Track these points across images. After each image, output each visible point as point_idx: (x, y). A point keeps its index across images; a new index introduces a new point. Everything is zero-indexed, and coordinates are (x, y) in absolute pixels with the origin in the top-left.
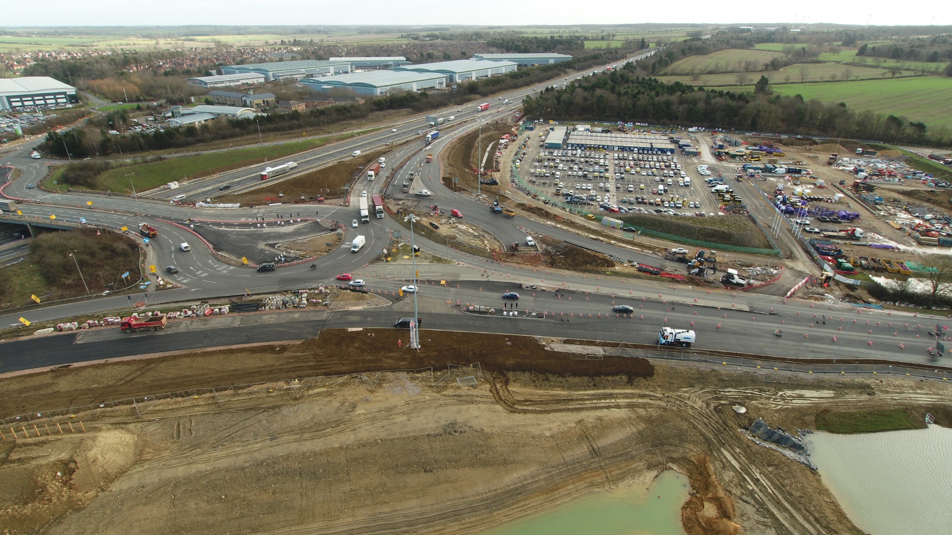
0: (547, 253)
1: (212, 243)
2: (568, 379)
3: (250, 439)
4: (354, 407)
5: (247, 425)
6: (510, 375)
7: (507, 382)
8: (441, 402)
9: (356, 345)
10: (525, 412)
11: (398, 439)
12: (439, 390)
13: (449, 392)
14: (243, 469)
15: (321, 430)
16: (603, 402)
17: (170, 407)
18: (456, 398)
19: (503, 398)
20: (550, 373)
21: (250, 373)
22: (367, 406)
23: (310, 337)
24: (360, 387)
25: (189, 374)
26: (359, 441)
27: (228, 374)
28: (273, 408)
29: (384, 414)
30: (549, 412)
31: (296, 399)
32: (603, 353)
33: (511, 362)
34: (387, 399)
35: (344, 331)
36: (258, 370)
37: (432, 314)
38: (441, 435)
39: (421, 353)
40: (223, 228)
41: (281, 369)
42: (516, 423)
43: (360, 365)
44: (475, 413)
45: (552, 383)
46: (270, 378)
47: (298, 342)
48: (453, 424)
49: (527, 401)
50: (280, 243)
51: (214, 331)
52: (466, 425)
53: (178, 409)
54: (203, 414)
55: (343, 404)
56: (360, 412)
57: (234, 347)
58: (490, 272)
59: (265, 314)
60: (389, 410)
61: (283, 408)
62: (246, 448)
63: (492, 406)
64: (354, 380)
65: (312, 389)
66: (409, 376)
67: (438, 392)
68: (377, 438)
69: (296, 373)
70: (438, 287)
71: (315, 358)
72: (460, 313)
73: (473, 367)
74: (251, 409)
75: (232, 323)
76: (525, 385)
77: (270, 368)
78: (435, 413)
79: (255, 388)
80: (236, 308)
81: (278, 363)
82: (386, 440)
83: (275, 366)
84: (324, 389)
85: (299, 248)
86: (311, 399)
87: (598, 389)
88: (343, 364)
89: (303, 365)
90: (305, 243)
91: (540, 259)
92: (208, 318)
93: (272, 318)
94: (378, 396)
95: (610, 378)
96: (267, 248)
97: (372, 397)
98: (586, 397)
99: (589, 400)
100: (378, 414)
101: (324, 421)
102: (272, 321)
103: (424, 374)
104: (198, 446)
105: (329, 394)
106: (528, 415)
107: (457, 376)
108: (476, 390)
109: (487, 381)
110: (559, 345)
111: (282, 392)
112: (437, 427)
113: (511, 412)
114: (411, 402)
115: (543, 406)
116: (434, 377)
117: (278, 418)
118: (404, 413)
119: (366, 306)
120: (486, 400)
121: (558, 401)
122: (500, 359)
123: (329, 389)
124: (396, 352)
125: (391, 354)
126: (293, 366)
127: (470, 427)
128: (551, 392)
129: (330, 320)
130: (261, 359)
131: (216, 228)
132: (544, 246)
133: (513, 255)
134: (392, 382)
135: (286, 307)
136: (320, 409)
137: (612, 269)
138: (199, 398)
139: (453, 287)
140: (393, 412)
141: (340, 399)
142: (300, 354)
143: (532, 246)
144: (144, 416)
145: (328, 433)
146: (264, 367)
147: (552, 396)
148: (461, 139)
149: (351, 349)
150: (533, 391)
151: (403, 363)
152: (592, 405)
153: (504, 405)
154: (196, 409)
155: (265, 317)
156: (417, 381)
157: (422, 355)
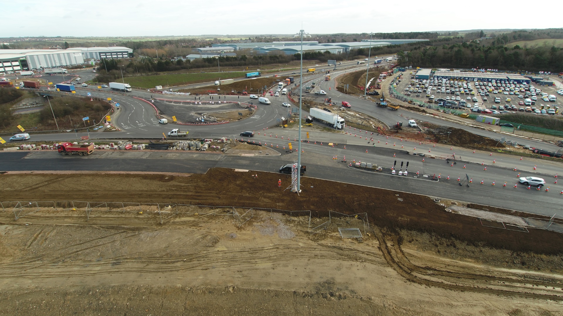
0: (429, 133)
1: (160, 110)
2: (483, 250)
3: (94, 259)
4: (216, 241)
5: (100, 243)
6: (404, 233)
7: (400, 242)
8: (318, 252)
9: (238, 182)
10: (428, 283)
11: (255, 291)
12: (316, 238)
13: (328, 242)
14: (66, 294)
15: (169, 263)
16: (542, 290)
17: (47, 215)
18: (336, 250)
19: (396, 260)
20: (456, 238)
21: (132, 195)
22: (230, 243)
23: (199, 172)
24: (229, 222)
25: (83, 189)
26: (207, 284)
27: (113, 193)
28: (133, 230)
29: (246, 255)
30: (463, 289)
31: (160, 224)
32: (526, 225)
33: (405, 219)
34: (254, 239)
35: (231, 171)
36: (140, 193)
37: (317, 165)
38: (312, 296)
39: (301, 197)
40: (173, 104)
41: (160, 195)
42: (417, 297)
43: (236, 200)
44: (361, 274)
45: (460, 251)
46: (146, 202)
47: (187, 175)
48: (329, 283)
49: (429, 269)
50: (206, 113)
51: (124, 160)
52: (347, 288)
53: (52, 218)
54: (67, 226)
55: (204, 237)
56: (220, 249)
57: (132, 173)
58: (375, 141)
59: (171, 152)
60: (254, 251)
61: (143, 232)
62: (84, 269)
63: (382, 268)
64: (225, 214)
65: (180, 217)
66: (284, 218)
67: (314, 240)
68: (230, 285)
69: (171, 200)
70: (326, 147)
71: (195, 189)
72: (345, 168)
73: (359, 218)
74: (113, 228)
75: (142, 156)
76: (424, 248)
77: (151, 193)
78: (307, 264)
79: (128, 209)
80: (151, 146)
81: (160, 189)
82: (239, 290)
83: (156, 191)
84: (192, 219)
85: (218, 116)
86: (174, 226)
87: (529, 268)
88: (219, 198)
89: (182, 193)
90: (224, 114)
91: (423, 137)
92: (127, 151)
93: (175, 155)
94: (245, 234)
95: (543, 256)
96: (196, 115)
97: (238, 234)
98: (514, 278)
99: (519, 282)
100: (239, 255)
101: (177, 253)
102: (174, 157)
103: (301, 218)
104: (40, 258)
105: (195, 224)
106: (433, 289)
107: (339, 225)
108: (361, 244)
109: (374, 236)
110: (463, 209)
111: (149, 216)
112: (308, 284)
113: (409, 280)
114: (281, 247)
115: (452, 279)
116: (312, 223)
117: (134, 240)
118: (269, 259)
119: (257, 155)
120: (373, 258)
121: (474, 277)
122: (391, 214)
123: (197, 220)
124: (275, 192)
125: (270, 195)
126: (172, 193)
127: (352, 291)
128: (461, 263)
129: (221, 162)
130: (148, 184)
131: (167, 103)
132: (426, 128)
133: (397, 132)
134: (264, 221)
135: (190, 149)
136: (179, 239)
137: (504, 149)
138: (76, 211)
139: (340, 148)
140: (257, 255)
141: (203, 231)
142: (183, 184)
143: (414, 127)
144: (20, 220)
145: (176, 267)
146: (146, 191)
147: (463, 267)
148: (351, 74)
149: (231, 186)
150: (435, 257)
151: (281, 204)
152: (526, 291)
153: (398, 269)
154: (66, 220)
155: (169, 154)
156: (292, 225)
157: (302, 199)
